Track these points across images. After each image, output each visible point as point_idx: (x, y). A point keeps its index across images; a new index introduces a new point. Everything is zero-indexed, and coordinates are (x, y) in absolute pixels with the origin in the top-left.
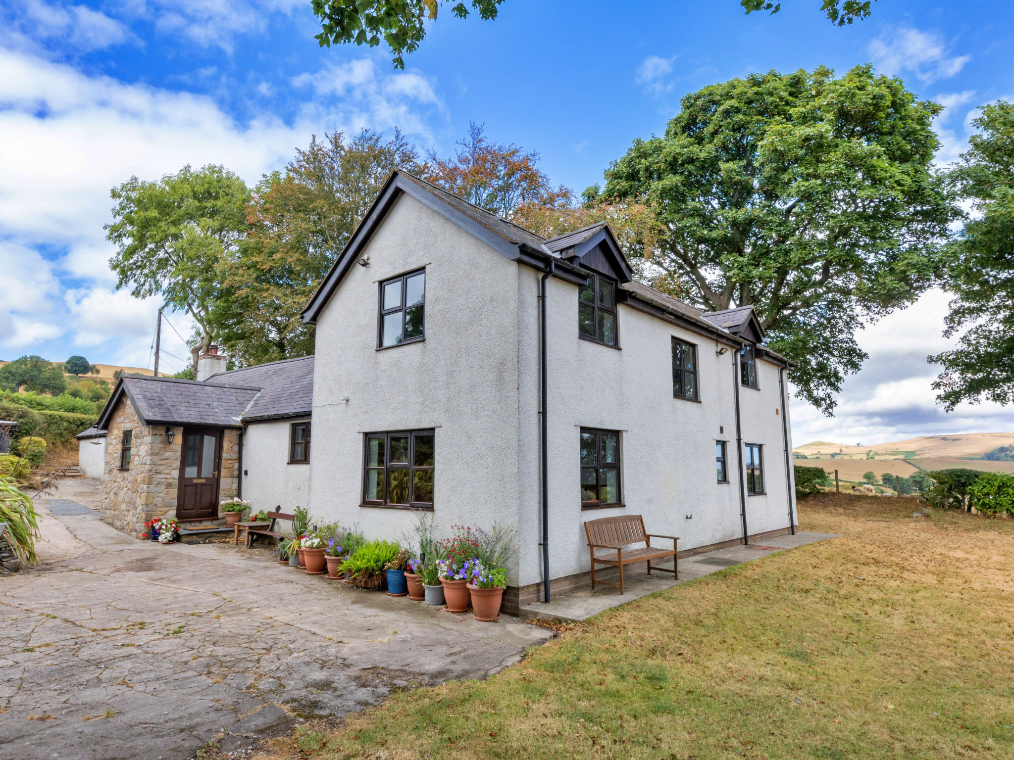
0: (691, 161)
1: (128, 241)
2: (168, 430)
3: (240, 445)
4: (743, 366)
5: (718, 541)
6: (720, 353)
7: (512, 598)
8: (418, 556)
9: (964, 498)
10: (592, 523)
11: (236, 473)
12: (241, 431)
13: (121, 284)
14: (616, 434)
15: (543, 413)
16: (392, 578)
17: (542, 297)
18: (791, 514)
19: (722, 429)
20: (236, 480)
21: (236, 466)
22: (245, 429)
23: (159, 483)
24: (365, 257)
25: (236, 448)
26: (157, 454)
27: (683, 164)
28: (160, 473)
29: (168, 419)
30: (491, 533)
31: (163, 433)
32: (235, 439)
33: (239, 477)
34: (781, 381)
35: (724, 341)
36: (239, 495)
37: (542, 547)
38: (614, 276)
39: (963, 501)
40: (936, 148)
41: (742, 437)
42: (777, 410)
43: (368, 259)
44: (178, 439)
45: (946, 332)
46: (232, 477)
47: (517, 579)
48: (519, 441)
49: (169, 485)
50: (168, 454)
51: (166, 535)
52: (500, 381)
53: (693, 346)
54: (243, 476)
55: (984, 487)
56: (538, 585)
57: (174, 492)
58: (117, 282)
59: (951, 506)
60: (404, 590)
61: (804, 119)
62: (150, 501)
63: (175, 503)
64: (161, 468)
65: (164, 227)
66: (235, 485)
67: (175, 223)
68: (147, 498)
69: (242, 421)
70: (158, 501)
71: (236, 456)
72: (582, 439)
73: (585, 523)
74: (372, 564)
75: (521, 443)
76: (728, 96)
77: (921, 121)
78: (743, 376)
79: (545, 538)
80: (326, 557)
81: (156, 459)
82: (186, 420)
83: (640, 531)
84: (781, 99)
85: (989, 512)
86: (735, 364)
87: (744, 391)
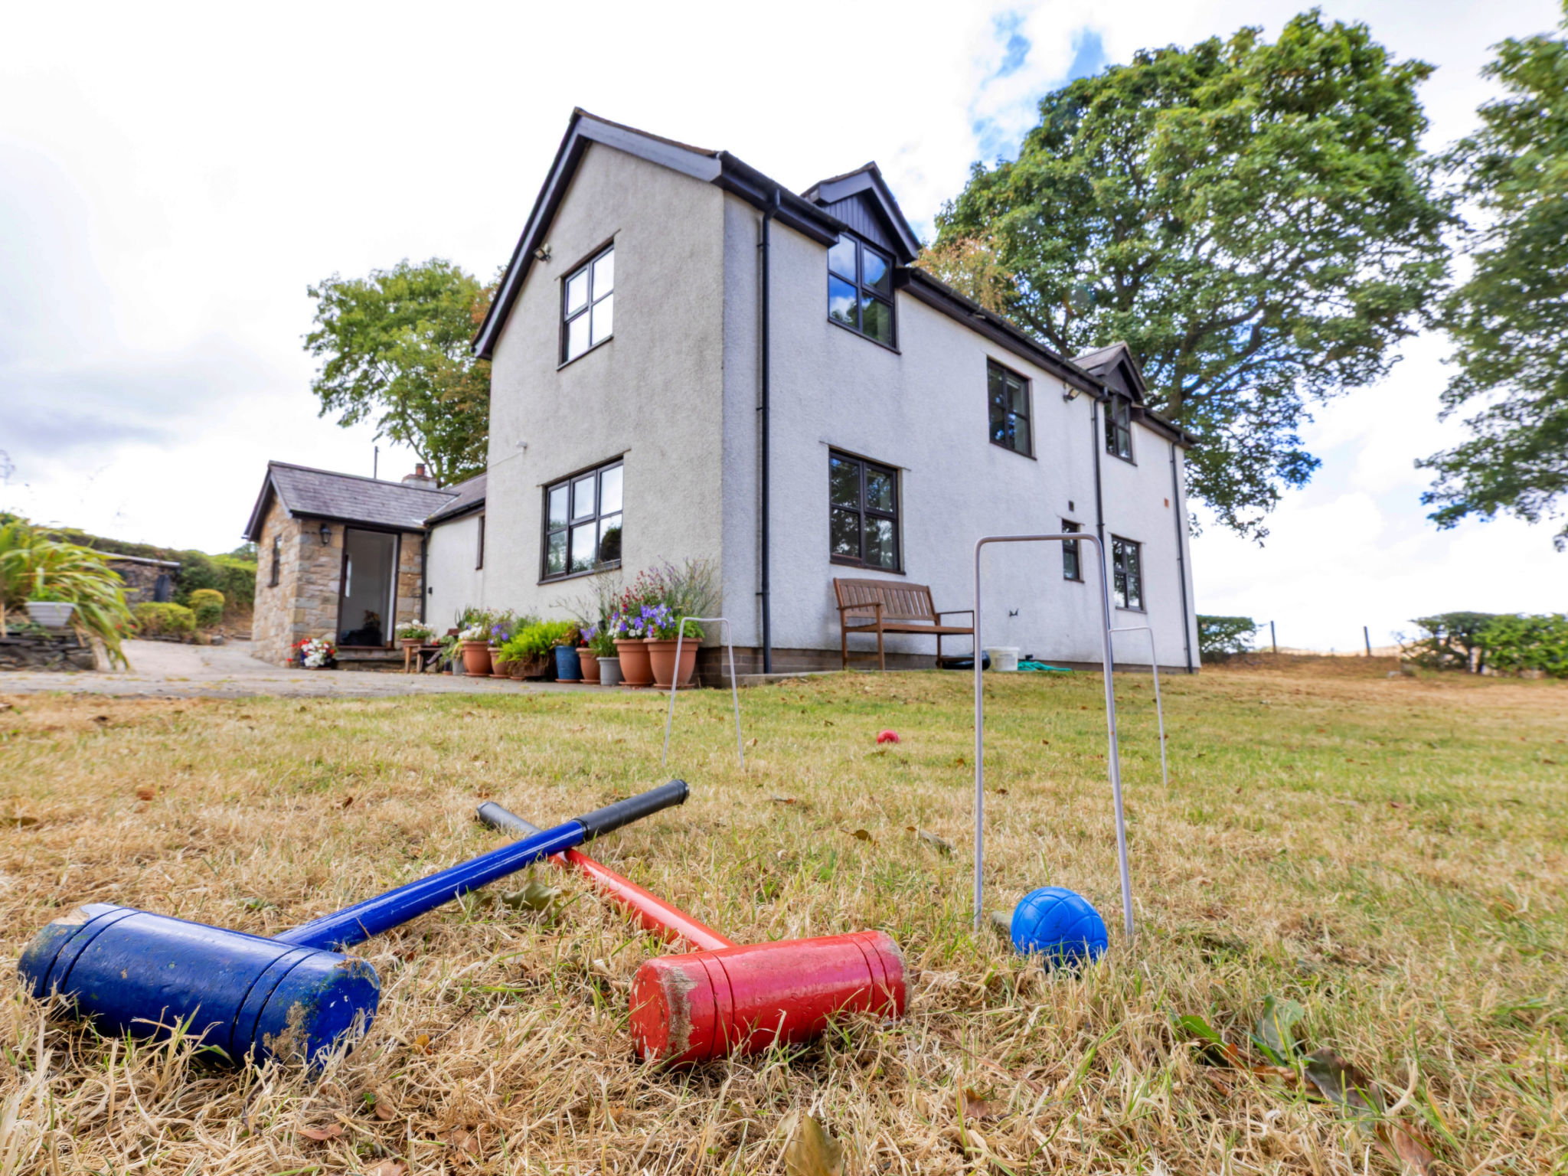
0: (1050, 182)
1: (332, 355)
2: (323, 527)
3: (424, 556)
4: (1110, 426)
5: (1064, 659)
6: (1068, 398)
7: (713, 664)
8: (597, 626)
9: (1470, 654)
10: (847, 583)
11: (419, 592)
12: (423, 535)
13: (324, 410)
14: (891, 473)
15: (764, 409)
16: (561, 658)
17: (763, 246)
18: (1188, 649)
19: (1071, 506)
20: (418, 602)
21: (419, 582)
22: (430, 534)
23: (312, 596)
24: (545, 248)
25: (418, 559)
26: (309, 558)
27: (1039, 190)
28: (312, 583)
29: (324, 512)
30: (683, 571)
31: (316, 530)
32: (417, 549)
33: (423, 598)
34: (1173, 462)
35: (1075, 379)
36: (423, 620)
37: (760, 598)
38: (888, 248)
39: (1469, 657)
40: (1422, 127)
41: (1105, 521)
42: (1166, 502)
43: (549, 250)
44: (338, 541)
45: (1441, 414)
46: (414, 596)
47: (719, 636)
48: (723, 441)
49: (326, 600)
50: (323, 559)
51: (314, 658)
52: (700, 365)
53: (1025, 380)
54: (428, 595)
55: (1503, 632)
56: (755, 650)
57: (333, 610)
58: (320, 408)
59: (1450, 667)
60: (577, 676)
61: (1217, 100)
62: (299, 619)
63: (334, 623)
64: (314, 577)
65: (373, 334)
66: (417, 608)
67: (385, 329)
68: (296, 615)
69: (426, 523)
70: (310, 619)
71: (417, 570)
72: (831, 466)
73: (835, 580)
74: (538, 641)
75: (727, 445)
76: (1105, 85)
77: (1400, 86)
78: (1109, 442)
79: (765, 584)
80: (490, 649)
81: (307, 564)
82: (346, 516)
83: (925, 605)
84: (1183, 78)
85: (1512, 669)
86: (1095, 419)
87: (1108, 461)
